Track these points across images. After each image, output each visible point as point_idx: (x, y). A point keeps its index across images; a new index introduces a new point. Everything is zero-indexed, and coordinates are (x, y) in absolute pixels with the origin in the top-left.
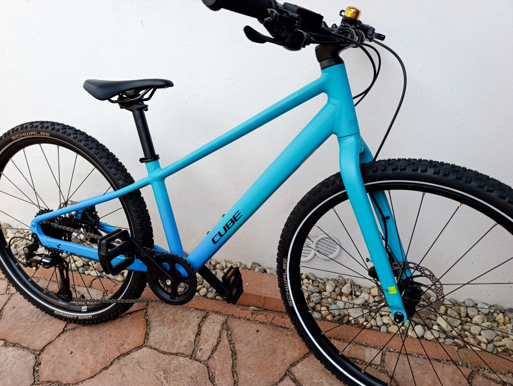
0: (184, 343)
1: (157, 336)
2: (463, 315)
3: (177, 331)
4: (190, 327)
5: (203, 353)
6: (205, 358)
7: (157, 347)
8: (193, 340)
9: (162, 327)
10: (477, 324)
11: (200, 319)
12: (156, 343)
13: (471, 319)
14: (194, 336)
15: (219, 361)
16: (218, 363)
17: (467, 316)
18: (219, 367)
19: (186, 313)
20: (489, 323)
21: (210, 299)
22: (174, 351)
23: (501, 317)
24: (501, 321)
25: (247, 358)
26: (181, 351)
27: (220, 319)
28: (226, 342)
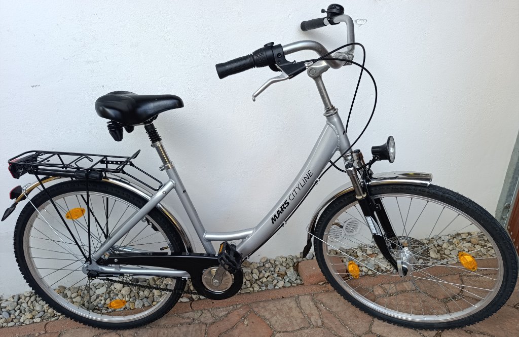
0: (299, 321)
1: (277, 324)
2: (436, 246)
3: (288, 316)
4: (294, 310)
5: (317, 322)
6: (320, 323)
7: (285, 330)
8: (303, 317)
9: (275, 318)
10: (445, 249)
11: (294, 302)
12: (281, 328)
13: (441, 246)
14: (301, 314)
15: (330, 322)
16: (330, 324)
17: (438, 245)
18: (333, 326)
19: (282, 302)
20: (452, 246)
21: (289, 287)
22: (297, 328)
23: (455, 241)
24: (456, 243)
25: (344, 314)
26: (302, 326)
27: (308, 297)
28: (325, 310)
